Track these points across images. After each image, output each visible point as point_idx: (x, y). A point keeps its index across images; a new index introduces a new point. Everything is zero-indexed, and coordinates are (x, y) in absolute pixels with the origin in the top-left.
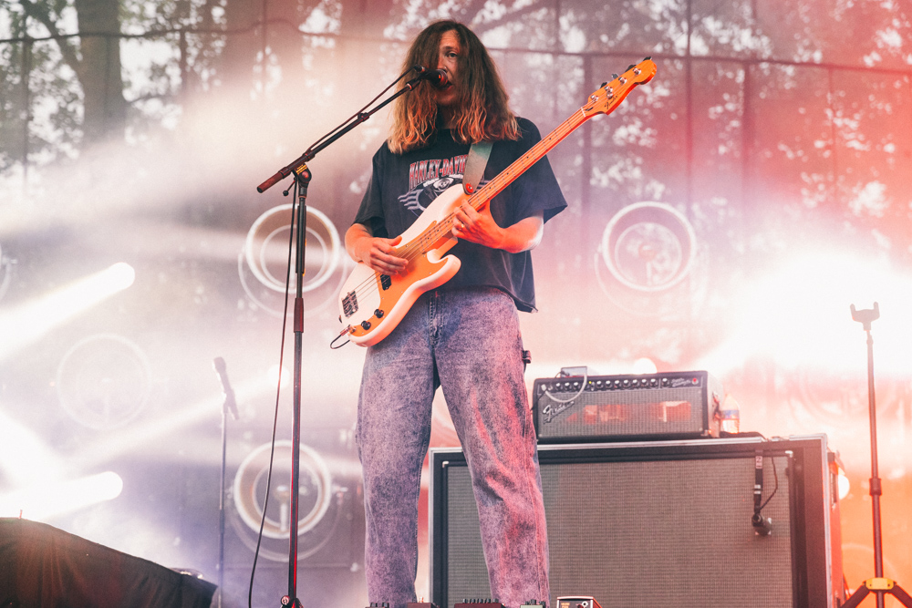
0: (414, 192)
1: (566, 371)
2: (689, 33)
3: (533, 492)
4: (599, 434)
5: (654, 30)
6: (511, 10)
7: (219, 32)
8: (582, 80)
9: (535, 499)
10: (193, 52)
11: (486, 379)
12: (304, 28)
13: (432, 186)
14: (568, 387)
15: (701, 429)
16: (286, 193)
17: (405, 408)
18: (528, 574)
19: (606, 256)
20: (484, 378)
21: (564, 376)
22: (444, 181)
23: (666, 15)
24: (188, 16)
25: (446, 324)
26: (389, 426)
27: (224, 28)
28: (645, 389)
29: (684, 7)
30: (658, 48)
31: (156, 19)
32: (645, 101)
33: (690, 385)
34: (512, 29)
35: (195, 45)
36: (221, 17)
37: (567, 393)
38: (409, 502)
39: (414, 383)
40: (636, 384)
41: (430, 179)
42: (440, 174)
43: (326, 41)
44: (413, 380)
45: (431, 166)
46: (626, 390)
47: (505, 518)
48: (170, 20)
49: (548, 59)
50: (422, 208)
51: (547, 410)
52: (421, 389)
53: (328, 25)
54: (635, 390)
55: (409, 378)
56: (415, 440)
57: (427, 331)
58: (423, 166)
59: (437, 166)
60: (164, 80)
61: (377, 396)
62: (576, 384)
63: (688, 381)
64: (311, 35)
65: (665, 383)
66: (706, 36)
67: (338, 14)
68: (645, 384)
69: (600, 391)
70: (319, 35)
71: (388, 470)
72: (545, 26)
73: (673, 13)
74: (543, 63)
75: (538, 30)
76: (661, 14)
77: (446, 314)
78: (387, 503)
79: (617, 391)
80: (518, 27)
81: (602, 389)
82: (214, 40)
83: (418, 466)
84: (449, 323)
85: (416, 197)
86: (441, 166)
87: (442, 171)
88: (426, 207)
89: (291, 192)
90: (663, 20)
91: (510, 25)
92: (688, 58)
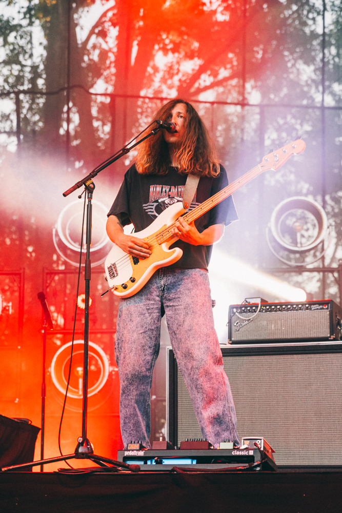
0: (152, 204)
1: (248, 300)
2: (323, 93)
3: (223, 378)
4: (268, 338)
5: (302, 91)
6: (216, 80)
7: (42, 94)
8: (258, 121)
9: (224, 382)
10: (26, 105)
11: (193, 312)
12: (92, 91)
13: (164, 202)
14: (249, 310)
15: (329, 335)
16: (80, 197)
17: (144, 332)
18: (224, 427)
19: (273, 229)
20: (192, 312)
21: (247, 303)
22: (172, 200)
23: (309, 82)
24: (23, 84)
25: (169, 283)
26: (135, 343)
27: (44, 91)
28: (295, 311)
29: (321, 77)
30: (305, 102)
31: (4, 86)
32: (297, 134)
33: (322, 309)
34: (217, 91)
35: (27, 102)
36: (43, 85)
37: (249, 313)
38: (144, 387)
39: (151, 317)
40: (290, 308)
41: (163, 198)
42: (169, 195)
43: (106, 98)
44: (150, 316)
45: (164, 190)
46: (284, 312)
47: (205, 396)
48: (12, 86)
49: (239, 108)
50: (157, 215)
51: (237, 324)
52: (154, 321)
53: (107, 89)
54: (290, 311)
55: (147, 315)
56: (150, 351)
57: (158, 288)
58: (159, 189)
59: (168, 190)
60: (9, 123)
61: (128, 325)
62: (254, 308)
63: (321, 307)
64: (96, 94)
65: (307, 307)
66: (333, 94)
67: (113, 82)
68: (295, 308)
69: (268, 312)
70: (101, 95)
71: (134, 369)
72: (237, 89)
73: (313, 81)
74: (236, 111)
75: (233, 92)
76: (306, 81)
77: (169, 278)
78: (132, 388)
79: (278, 312)
80: (221, 89)
81: (270, 311)
82: (39, 98)
83: (151, 367)
84: (171, 282)
85: (154, 207)
86: (170, 191)
87: (170, 193)
88: (159, 214)
89: (83, 196)
90: (308, 85)
91: (216, 88)
92: (323, 108)
